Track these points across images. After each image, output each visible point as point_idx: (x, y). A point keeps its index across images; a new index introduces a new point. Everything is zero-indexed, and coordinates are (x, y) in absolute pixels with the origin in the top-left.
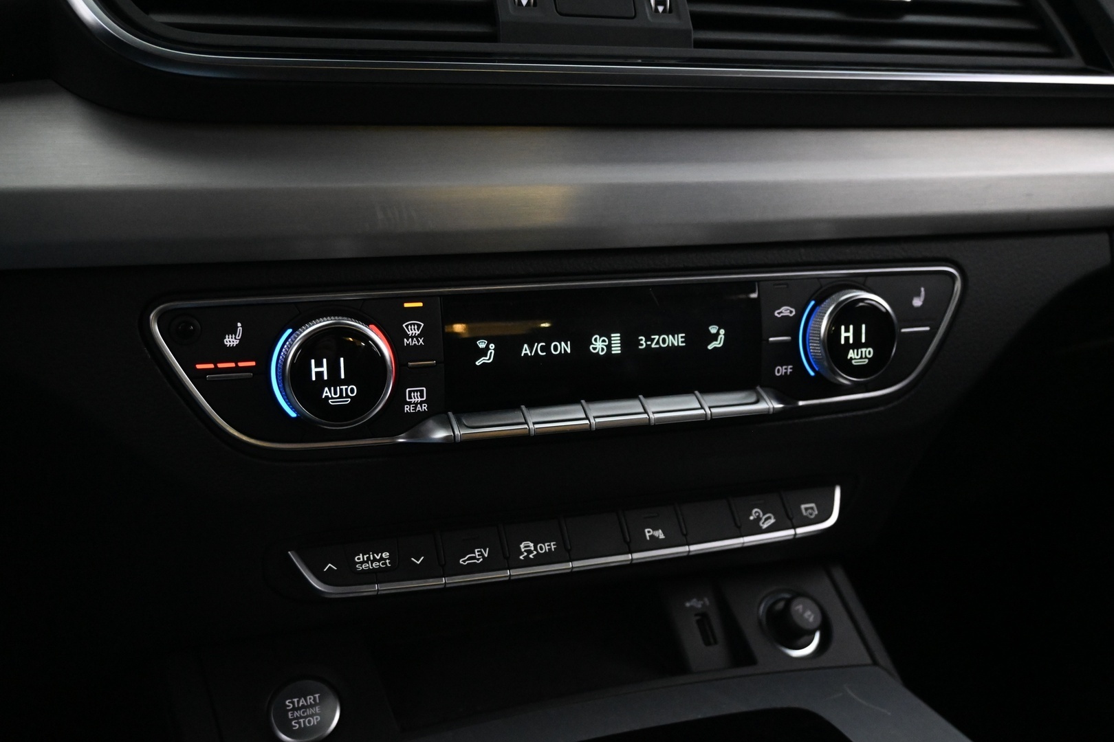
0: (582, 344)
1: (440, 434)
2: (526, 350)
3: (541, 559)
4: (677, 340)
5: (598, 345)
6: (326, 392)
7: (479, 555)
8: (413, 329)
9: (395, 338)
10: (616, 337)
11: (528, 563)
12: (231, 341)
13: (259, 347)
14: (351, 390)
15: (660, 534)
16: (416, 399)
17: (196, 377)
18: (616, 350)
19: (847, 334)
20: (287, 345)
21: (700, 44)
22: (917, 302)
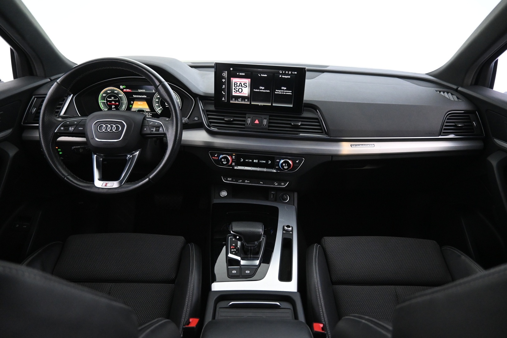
0: (253, 161)
1: (235, 168)
2: (246, 160)
3: (247, 183)
4: (265, 162)
5: (255, 161)
6: (223, 162)
7: (241, 181)
8: (234, 157)
9: (232, 157)
10: (257, 160)
11: (246, 183)
12: (216, 156)
13: (218, 156)
14: (226, 162)
15: (262, 183)
16: (233, 164)
17: (213, 159)
18: (257, 162)
19: (284, 165)
20: (221, 156)
21: (269, 130)
22: (297, 162)
